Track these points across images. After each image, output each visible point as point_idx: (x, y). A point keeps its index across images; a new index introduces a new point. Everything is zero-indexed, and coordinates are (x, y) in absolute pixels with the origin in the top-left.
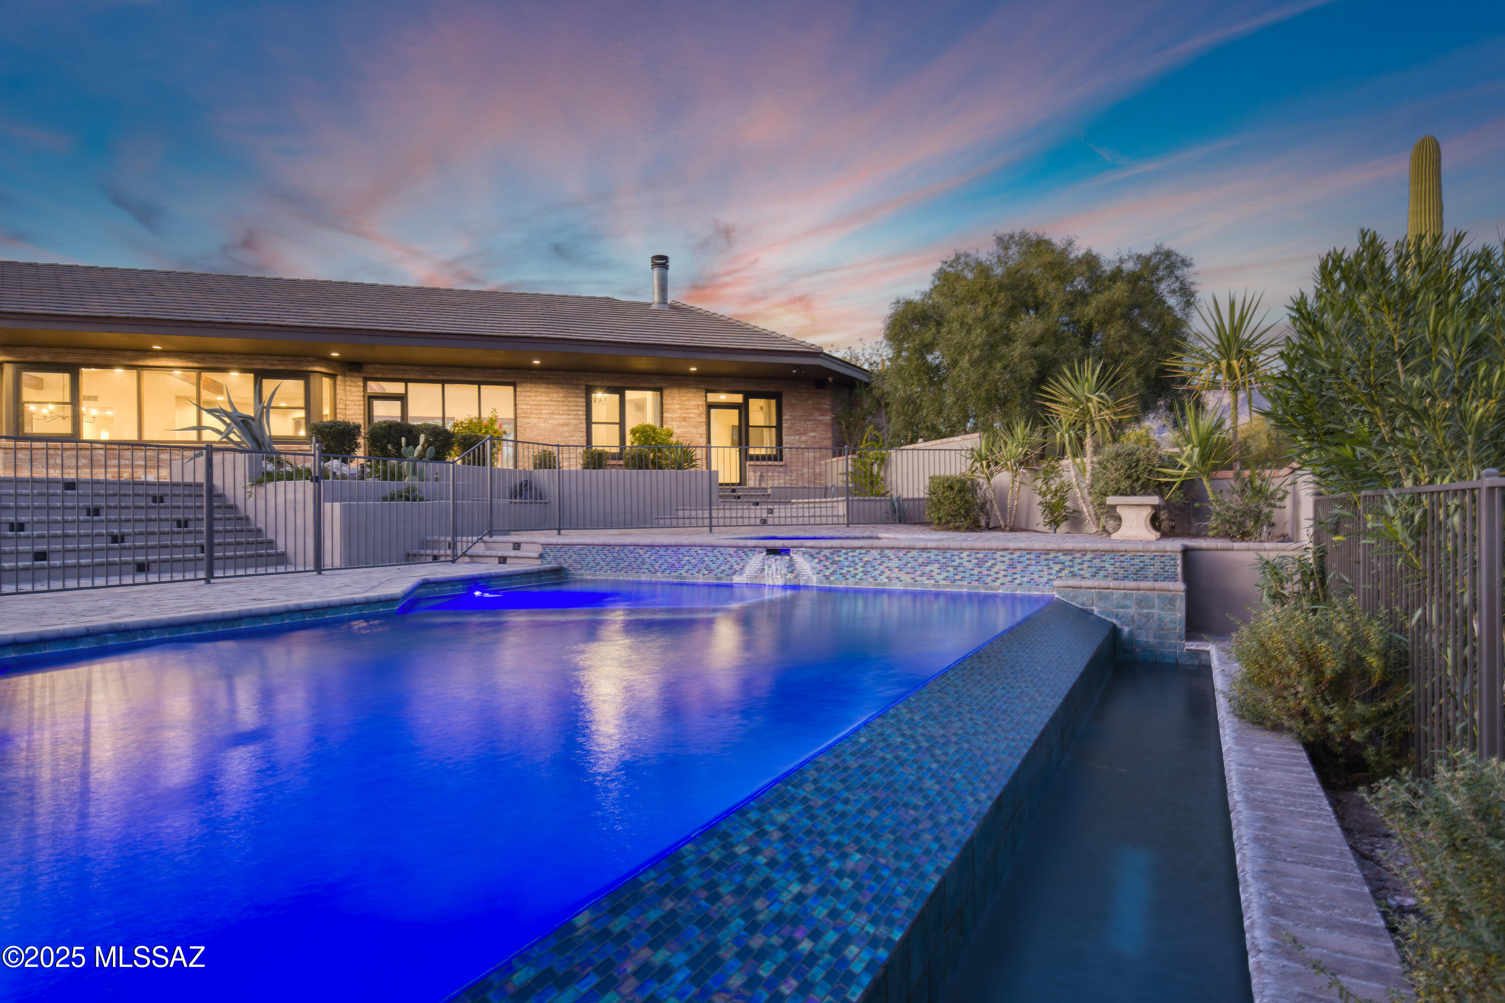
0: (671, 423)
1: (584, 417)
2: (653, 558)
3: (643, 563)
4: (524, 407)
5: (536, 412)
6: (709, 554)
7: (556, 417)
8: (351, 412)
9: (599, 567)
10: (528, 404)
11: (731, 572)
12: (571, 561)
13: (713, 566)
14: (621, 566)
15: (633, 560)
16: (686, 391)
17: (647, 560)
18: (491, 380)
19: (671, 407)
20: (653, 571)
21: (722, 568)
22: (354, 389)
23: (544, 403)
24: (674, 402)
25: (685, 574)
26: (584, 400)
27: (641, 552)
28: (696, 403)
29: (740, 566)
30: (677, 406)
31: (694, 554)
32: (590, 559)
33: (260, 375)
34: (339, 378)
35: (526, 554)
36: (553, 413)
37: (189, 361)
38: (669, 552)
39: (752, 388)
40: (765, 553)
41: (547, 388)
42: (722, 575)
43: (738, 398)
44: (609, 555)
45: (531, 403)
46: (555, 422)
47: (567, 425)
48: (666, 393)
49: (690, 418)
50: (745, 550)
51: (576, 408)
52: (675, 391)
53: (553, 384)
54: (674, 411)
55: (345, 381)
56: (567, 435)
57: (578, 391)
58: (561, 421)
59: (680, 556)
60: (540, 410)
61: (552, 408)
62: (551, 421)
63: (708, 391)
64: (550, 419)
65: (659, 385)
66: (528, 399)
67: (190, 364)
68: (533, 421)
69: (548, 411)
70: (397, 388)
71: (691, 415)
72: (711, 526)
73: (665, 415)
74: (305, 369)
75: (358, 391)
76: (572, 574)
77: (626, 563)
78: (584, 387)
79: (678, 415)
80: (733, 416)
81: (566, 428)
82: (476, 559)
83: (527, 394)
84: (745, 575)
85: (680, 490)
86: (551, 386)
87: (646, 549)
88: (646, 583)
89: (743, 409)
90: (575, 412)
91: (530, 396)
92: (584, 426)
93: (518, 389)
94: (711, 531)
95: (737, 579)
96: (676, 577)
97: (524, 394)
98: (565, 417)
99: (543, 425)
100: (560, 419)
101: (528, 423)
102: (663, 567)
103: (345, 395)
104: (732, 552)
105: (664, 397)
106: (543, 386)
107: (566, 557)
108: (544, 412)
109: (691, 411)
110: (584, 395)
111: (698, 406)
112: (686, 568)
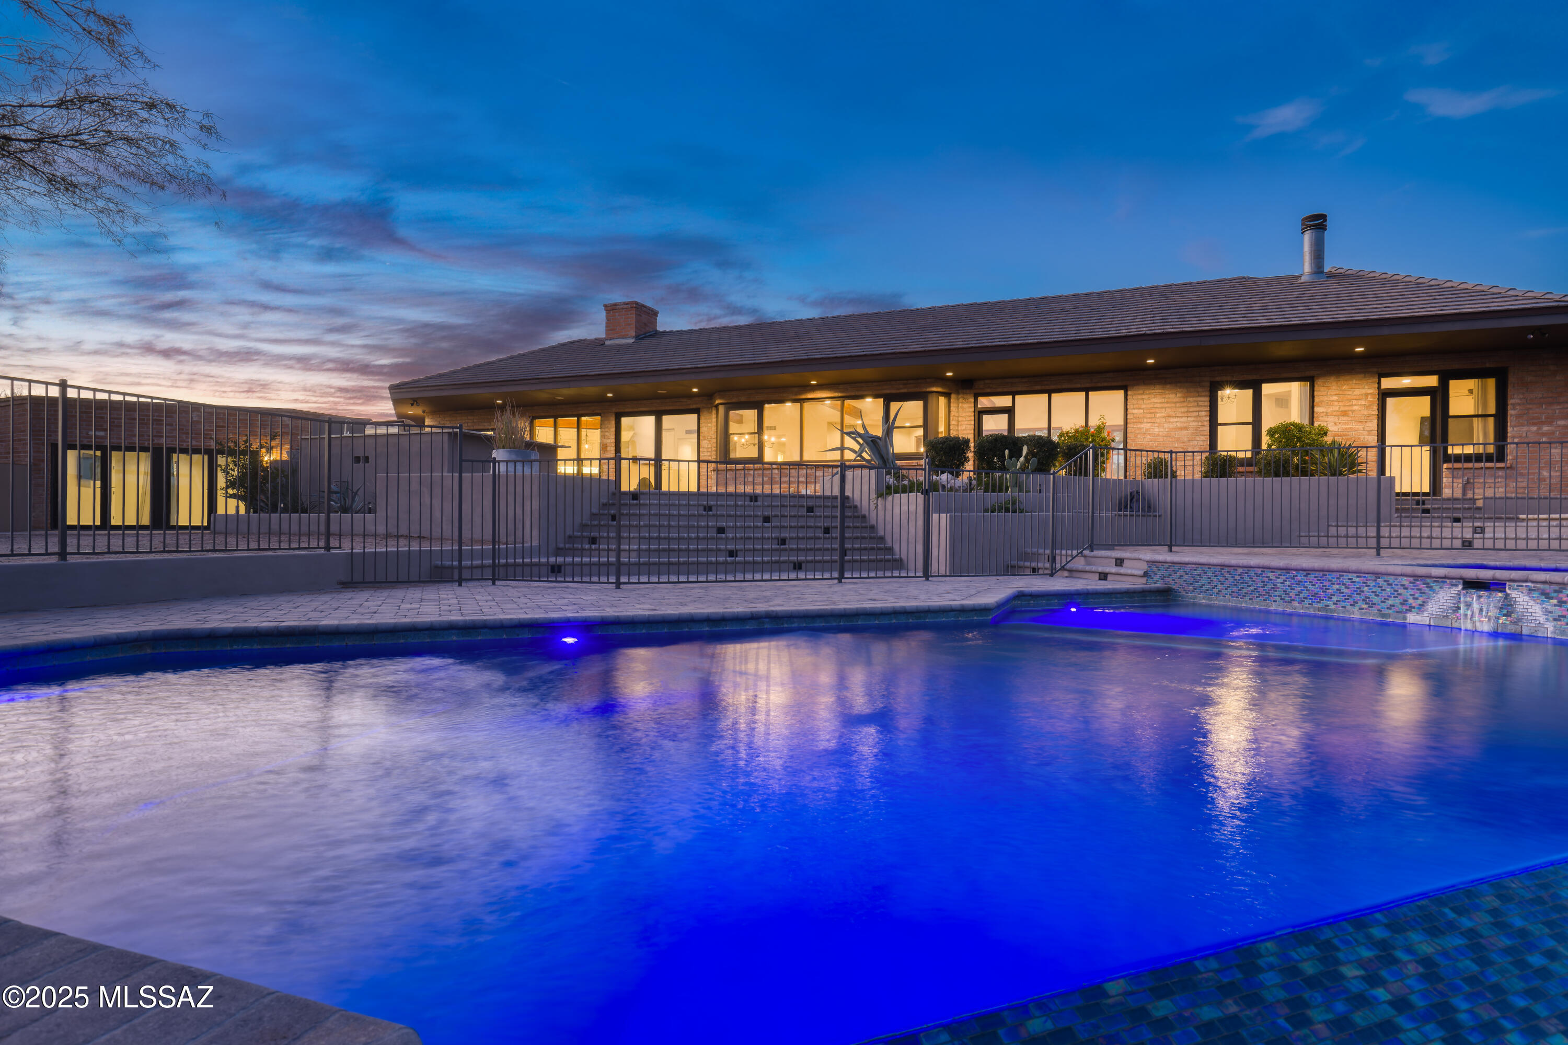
0: (1325, 418)
1: (1208, 418)
2: (1288, 583)
3: (1274, 588)
4: (1136, 411)
5: (1148, 416)
6: (1372, 584)
7: (1172, 420)
8: (963, 428)
9: (1216, 591)
10: (1140, 408)
11: (1404, 608)
12: (1181, 582)
13: (1376, 599)
14: (1244, 591)
15: (1261, 584)
16: (1348, 377)
17: (1279, 585)
18: (1099, 385)
19: (1326, 399)
20: (1287, 599)
21: (1390, 602)
22: (966, 406)
23: (1159, 405)
24: (1330, 392)
25: (1333, 607)
26: (1208, 399)
27: (1272, 576)
28: (1363, 392)
29: (1419, 602)
30: (1335, 398)
31: (1346, 581)
32: (1204, 580)
33: (889, 399)
34: (953, 396)
35: (1129, 572)
36: (1169, 416)
37: (836, 392)
38: (1311, 577)
39: (1456, 366)
40: (1460, 587)
41: (1163, 388)
42: (1390, 612)
43: (1432, 381)
44: (1229, 577)
45: (1143, 406)
46: (1171, 426)
47: (1186, 428)
48: (1319, 383)
49: (1353, 411)
50: (1428, 580)
51: (1198, 409)
52: (1332, 379)
53: (1170, 383)
54: (1329, 404)
55: (958, 399)
56: (1186, 439)
57: (1200, 390)
58: (1179, 425)
59: (1327, 583)
60: (1155, 413)
61: (1168, 410)
62: (1166, 425)
63: (1381, 375)
64: (1165, 422)
65: (1308, 374)
66: (1140, 402)
67: (836, 395)
68: (1145, 426)
69: (1164, 414)
70: (1003, 401)
71: (1355, 408)
72: (1378, 549)
73: (1316, 409)
74: (924, 390)
75: (970, 407)
76: (1183, 597)
77: (1252, 588)
78: (1208, 384)
79: (1337, 408)
80: (1423, 405)
81: (1184, 432)
82: (1075, 574)
83: (1140, 397)
84: (1426, 614)
85: (1333, 501)
86: (1168, 386)
87: (1279, 572)
88: (1277, 613)
89: (1440, 397)
90: (1196, 414)
91: (1143, 399)
92: (1207, 428)
93: (1129, 393)
94: (1378, 554)
95: (1412, 618)
96: (1320, 609)
97: (1135, 397)
98: (1184, 419)
99: (1156, 430)
100: (1177, 422)
101: (1140, 429)
102: (1302, 596)
103: (958, 412)
104: (1406, 583)
105: (1316, 388)
106: (1158, 386)
107: (1175, 577)
108: (1158, 415)
109: (1355, 402)
110: (1208, 393)
111: (1367, 395)
112: (1335, 598)
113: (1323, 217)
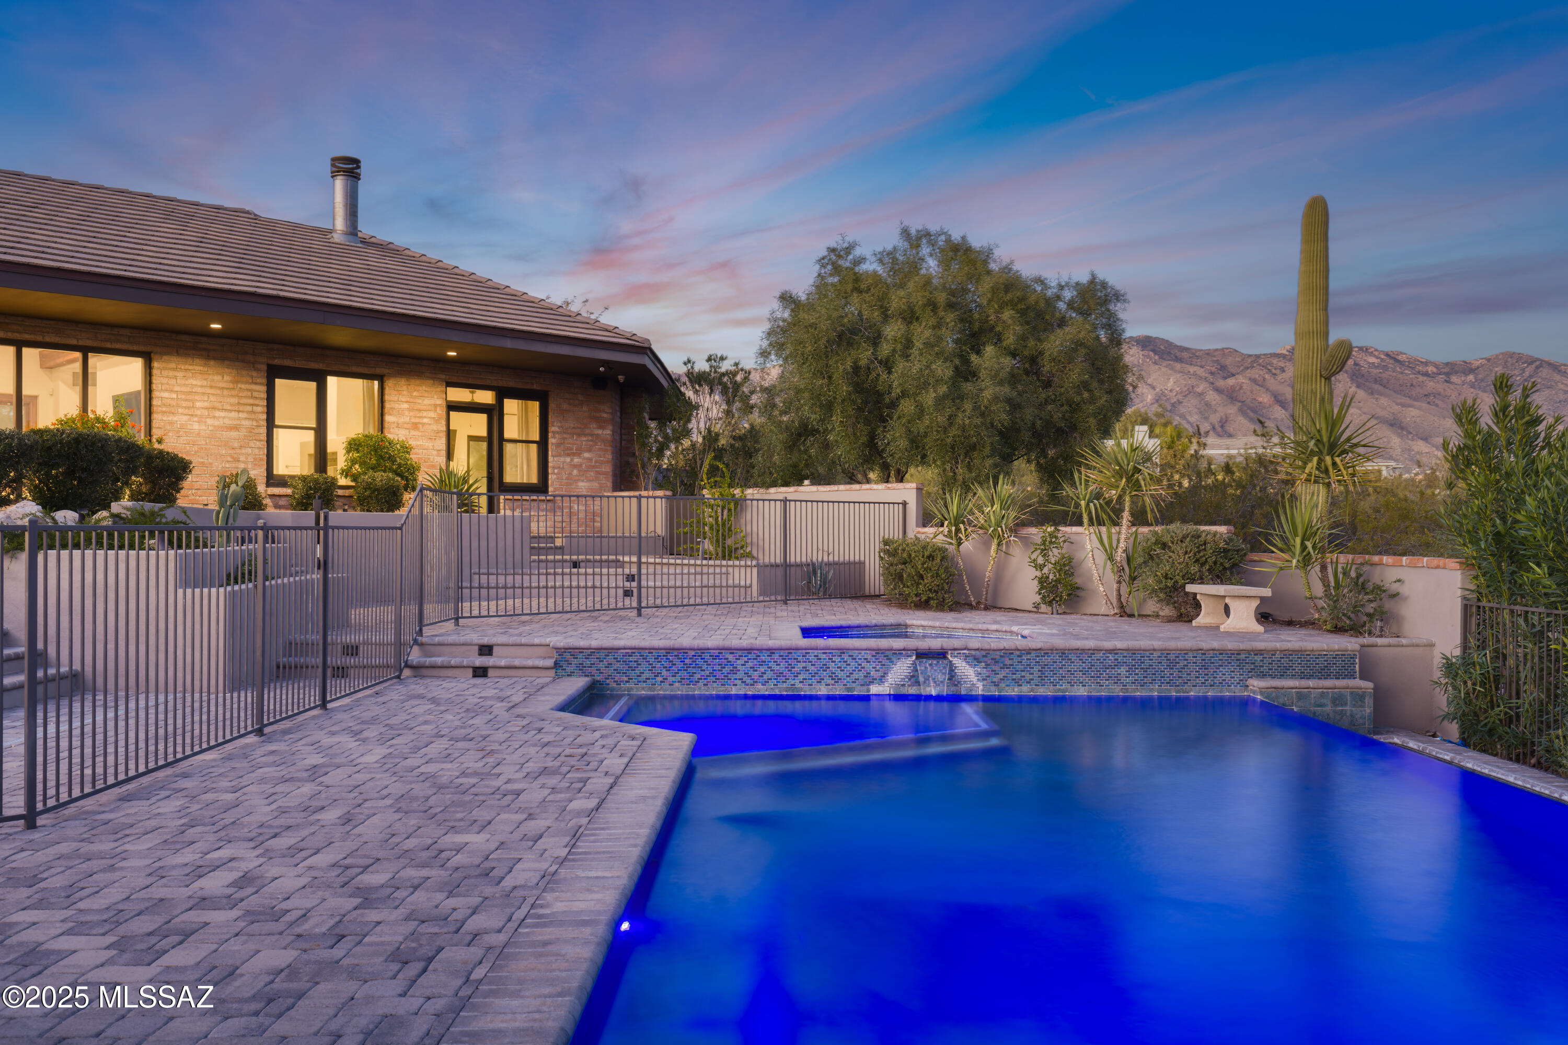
0: (396, 430)
1: (265, 417)
4: (166, 395)
5: (184, 404)
7: (217, 414)
10: (171, 391)
16: (418, 382)
18: (109, 345)
19: (397, 406)
23: (199, 390)
24: (401, 398)
26: (264, 388)
28: (432, 402)
30: (406, 406)
36: (214, 408)
39: (511, 383)
41: (205, 365)
43: (486, 397)
45: (177, 388)
46: (217, 423)
47: (236, 428)
48: (389, 384)
49: (423, 424)
51: (251, 401)
52: (403, 382)
53: (215, 359)
54: (400, 413)
56: (236, 445)
57: (254, 374)
58: (227, 422)
60: (193, 401)
61: (212, 398)
62: (209, 421)
63: (450, 384)
64: (208, 417)
65: (378, 371)
66: (173, 381)
68: (180, 419)
69: (206, 404)
71: (426, 420)
73: (388, 418)
78: (265, 368)
79: (407, 419)
80: (481, 424)
81: (234, 434)
83: (171, 373)
86: (212, 363)
89: (495, 414)
90: (249, 408)
91: (176, 377)
92: (263, 430)
93: (155, 364)
97: (165, 373)
98: (234, 414)
99: (196, 426)
100: (225, 418)
101: (172, 423)
105: (387, 391)
106: (197, 361)
108: (198, 404)
109: (425, 414)
110: (264, 381)
111: (436, 406)
113: (356, 162)
